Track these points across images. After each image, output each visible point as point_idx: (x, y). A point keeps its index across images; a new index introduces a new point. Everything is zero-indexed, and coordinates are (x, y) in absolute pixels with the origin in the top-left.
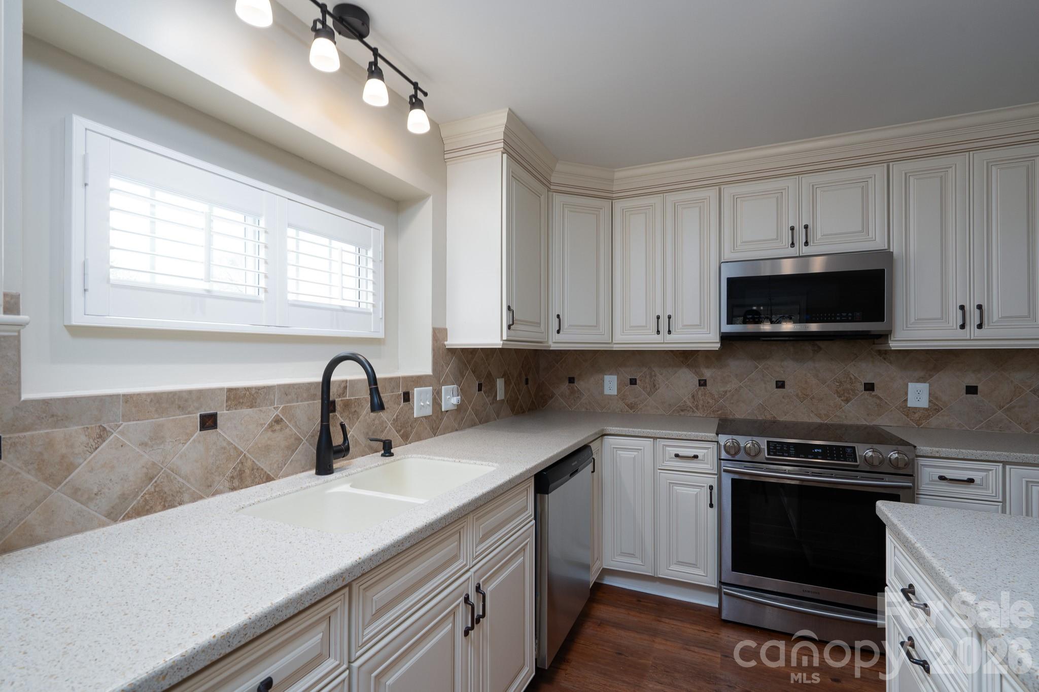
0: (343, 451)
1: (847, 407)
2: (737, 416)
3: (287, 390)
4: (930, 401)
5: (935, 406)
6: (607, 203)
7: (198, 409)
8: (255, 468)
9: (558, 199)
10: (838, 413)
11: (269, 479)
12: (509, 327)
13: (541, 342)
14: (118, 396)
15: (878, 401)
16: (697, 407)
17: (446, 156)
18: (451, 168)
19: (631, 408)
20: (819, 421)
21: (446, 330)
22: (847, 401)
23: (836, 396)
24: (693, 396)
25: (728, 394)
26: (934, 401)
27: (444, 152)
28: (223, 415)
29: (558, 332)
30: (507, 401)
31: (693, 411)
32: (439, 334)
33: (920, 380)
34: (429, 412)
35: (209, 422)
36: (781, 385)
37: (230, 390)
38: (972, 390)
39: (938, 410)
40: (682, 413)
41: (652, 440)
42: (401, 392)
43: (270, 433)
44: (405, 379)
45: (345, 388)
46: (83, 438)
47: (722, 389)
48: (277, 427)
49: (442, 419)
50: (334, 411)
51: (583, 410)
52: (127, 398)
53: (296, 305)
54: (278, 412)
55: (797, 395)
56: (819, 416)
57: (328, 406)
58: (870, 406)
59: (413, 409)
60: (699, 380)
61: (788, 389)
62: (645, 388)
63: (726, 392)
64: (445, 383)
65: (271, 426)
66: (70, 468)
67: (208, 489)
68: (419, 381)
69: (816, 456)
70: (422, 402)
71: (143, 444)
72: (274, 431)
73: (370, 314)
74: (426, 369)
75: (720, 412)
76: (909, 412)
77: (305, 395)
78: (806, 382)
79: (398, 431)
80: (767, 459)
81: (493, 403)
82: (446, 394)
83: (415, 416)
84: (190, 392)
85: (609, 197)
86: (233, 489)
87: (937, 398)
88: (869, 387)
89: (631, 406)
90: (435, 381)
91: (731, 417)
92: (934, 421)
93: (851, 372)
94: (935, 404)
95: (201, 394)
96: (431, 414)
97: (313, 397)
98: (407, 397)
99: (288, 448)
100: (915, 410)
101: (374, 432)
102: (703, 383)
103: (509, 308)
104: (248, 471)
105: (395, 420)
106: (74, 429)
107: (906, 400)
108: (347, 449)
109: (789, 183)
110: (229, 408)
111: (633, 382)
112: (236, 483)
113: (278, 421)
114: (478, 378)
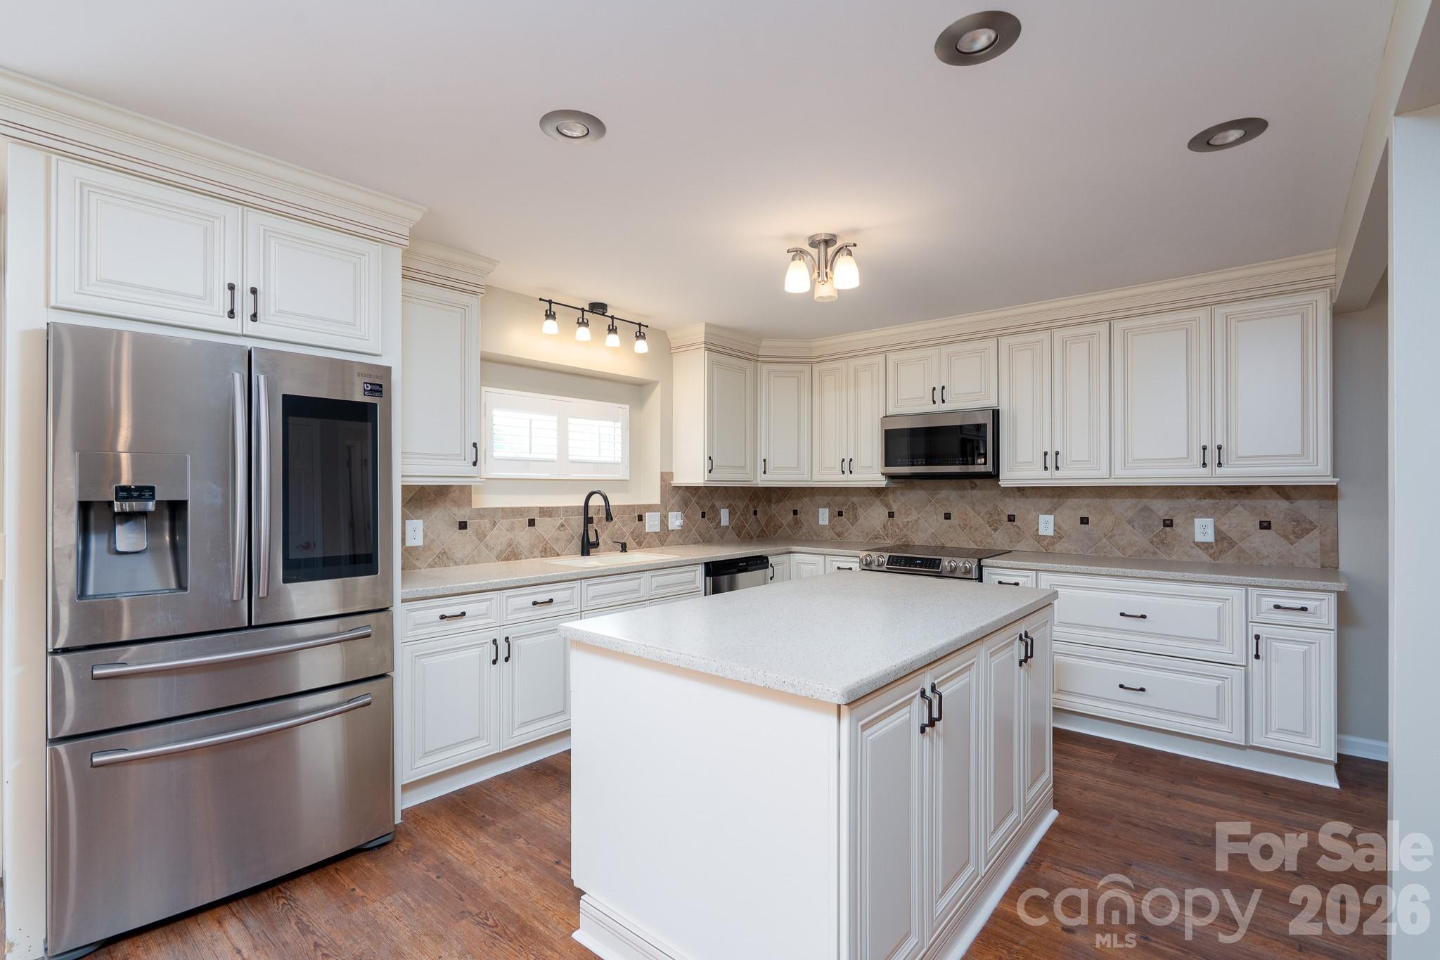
0: (596, 545)
1: (996, 535)
2: (916, 543)
3: (567, 510)
4: (1055, 530)
5: (1059, 535)
6: (807, 368)
7: (528, 516)
8: (552, 549)
9: (764, 368)
10: (989, 541)
11: (558, 555)
12: (710, 471)
13: (750, 481)
14: (499, 508)
15: (1018, 530)
16: (887, 535)
17: (672, 351)
18: (674, 359)
19: (839, 536)
20: (976, 547)
21: (672, 473)
22: (995, 530)
23: (987, 526)
24: (884, 526)
25: (910, 524)
26: (1057, 530)
27: (671, 349)
28: (538, 520)
29: (765, 473)
30: (732, 528)
31: (885, 539)
32: (666, 477)
33: (1049, 512)
34: (658, 529)
35: (532, 523)
36: (948, 516)
37: (540, 508)
38: (1084, 521)
39: (1060, 538)
40: (876, 541)
41: (823, 556)
42: (636, 515)
43: (558, 531)
44: (639, 506)
45: (599, 510)
46: (489, 525)
47: (905, 520)
48: (562, 529)
49: (668, 535)
50: (592, 523)
51: (804, 538)
52: (502, 509)
53: (573, 462)
54: (562, 521)
55: (960, 525)
56: (975, 542)
57: (588, 520)
58: (1012, 535)
59: (645, 526)
60: (889, 513)
61: (953, 520)
62: (848, 519)
63: (908, 522)
64: (672, 510)
65: (559, 528)
66: (485, 536)
67: (531, 555)
68: (650, 508)
69: (916, 565)
70: (652, 523)
71: (508, 530)
72: (561, 530)
73: (619, 464)
74: (656, 499)
75: (904, 540)
76: (1040, 539)
77: (576, 513)
78: (966, 514)
79: (634, 540)
80: (887, 568)
81: (717, 528)
82: (672, 518)
83: (647, 531)
84: (524, 508)
85: (810, 361)
86: (542, 557)
87: (1059, 528)
88: (1011, 518)
89: (839, 535)
90: (664, 509)
91: (912, 544)
92: (1059, 547)
93: (999, 505)
94: (1058, 533)
95: (528, 509)
96: (659, 531)
97: (579, 514)
98: (640, 518)
99: (567, 540)
100: (1045, 537)
101: (617, 538)
102: (891, 515)
103: (710, 458)
104: (548, 549)
105: (632, 532)
106: (486, 520)
107: (1038, 529)
108: (598, 544)
109: (932, 352)
110: (540, 517)
111: (840, 514)
112: (543, 554)
113: (562, 525)
114: (701, 507)
